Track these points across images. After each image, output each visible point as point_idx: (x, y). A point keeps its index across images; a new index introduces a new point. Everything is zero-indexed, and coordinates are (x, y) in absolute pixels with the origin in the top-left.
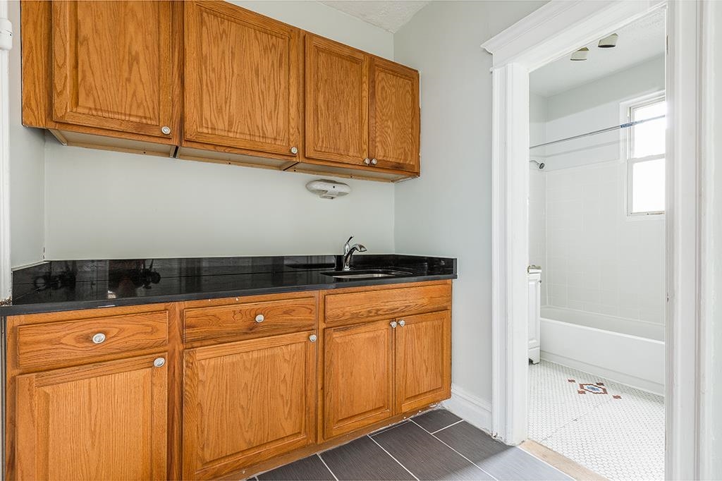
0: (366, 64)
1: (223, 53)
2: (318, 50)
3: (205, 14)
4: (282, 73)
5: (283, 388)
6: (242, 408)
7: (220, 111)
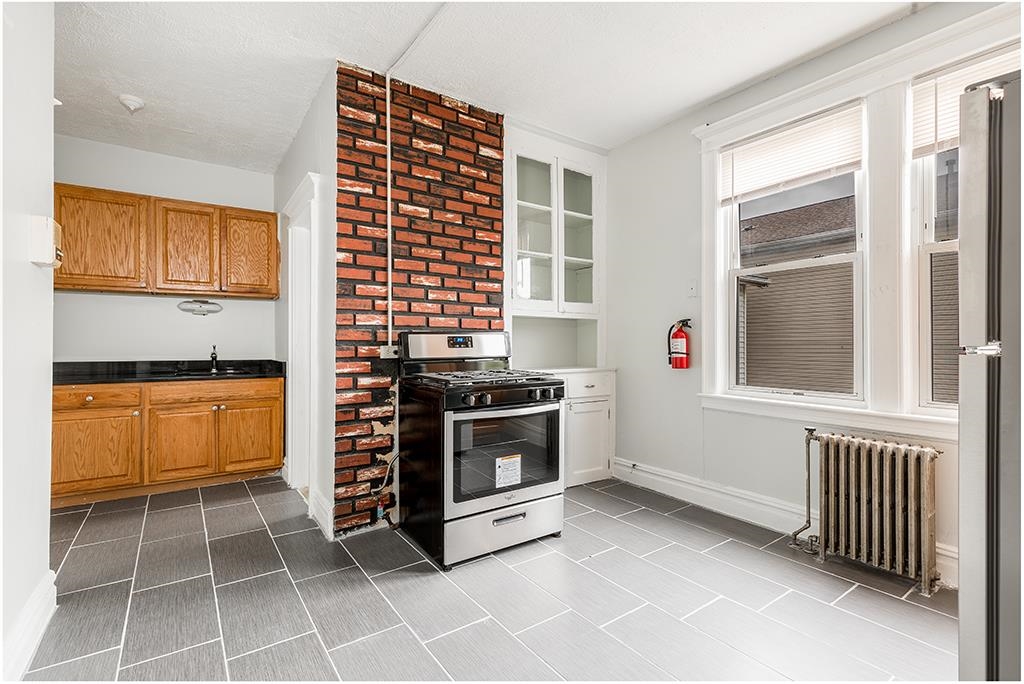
0: (216, 218)
1: (79, 222)
2: (167, 210)
3: (63, 199)
4: (133, 230)
5: (111, 444)
6: (76, 453)
7: (76, 262)
